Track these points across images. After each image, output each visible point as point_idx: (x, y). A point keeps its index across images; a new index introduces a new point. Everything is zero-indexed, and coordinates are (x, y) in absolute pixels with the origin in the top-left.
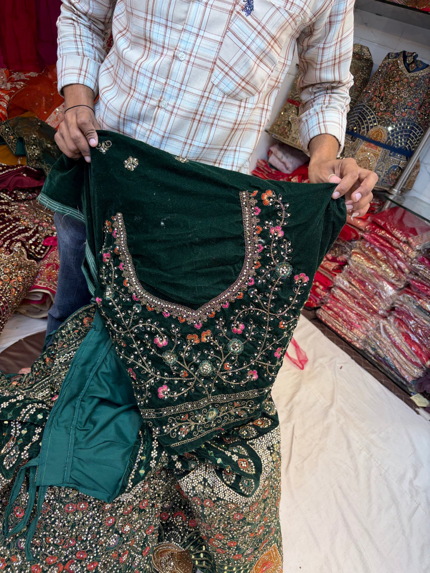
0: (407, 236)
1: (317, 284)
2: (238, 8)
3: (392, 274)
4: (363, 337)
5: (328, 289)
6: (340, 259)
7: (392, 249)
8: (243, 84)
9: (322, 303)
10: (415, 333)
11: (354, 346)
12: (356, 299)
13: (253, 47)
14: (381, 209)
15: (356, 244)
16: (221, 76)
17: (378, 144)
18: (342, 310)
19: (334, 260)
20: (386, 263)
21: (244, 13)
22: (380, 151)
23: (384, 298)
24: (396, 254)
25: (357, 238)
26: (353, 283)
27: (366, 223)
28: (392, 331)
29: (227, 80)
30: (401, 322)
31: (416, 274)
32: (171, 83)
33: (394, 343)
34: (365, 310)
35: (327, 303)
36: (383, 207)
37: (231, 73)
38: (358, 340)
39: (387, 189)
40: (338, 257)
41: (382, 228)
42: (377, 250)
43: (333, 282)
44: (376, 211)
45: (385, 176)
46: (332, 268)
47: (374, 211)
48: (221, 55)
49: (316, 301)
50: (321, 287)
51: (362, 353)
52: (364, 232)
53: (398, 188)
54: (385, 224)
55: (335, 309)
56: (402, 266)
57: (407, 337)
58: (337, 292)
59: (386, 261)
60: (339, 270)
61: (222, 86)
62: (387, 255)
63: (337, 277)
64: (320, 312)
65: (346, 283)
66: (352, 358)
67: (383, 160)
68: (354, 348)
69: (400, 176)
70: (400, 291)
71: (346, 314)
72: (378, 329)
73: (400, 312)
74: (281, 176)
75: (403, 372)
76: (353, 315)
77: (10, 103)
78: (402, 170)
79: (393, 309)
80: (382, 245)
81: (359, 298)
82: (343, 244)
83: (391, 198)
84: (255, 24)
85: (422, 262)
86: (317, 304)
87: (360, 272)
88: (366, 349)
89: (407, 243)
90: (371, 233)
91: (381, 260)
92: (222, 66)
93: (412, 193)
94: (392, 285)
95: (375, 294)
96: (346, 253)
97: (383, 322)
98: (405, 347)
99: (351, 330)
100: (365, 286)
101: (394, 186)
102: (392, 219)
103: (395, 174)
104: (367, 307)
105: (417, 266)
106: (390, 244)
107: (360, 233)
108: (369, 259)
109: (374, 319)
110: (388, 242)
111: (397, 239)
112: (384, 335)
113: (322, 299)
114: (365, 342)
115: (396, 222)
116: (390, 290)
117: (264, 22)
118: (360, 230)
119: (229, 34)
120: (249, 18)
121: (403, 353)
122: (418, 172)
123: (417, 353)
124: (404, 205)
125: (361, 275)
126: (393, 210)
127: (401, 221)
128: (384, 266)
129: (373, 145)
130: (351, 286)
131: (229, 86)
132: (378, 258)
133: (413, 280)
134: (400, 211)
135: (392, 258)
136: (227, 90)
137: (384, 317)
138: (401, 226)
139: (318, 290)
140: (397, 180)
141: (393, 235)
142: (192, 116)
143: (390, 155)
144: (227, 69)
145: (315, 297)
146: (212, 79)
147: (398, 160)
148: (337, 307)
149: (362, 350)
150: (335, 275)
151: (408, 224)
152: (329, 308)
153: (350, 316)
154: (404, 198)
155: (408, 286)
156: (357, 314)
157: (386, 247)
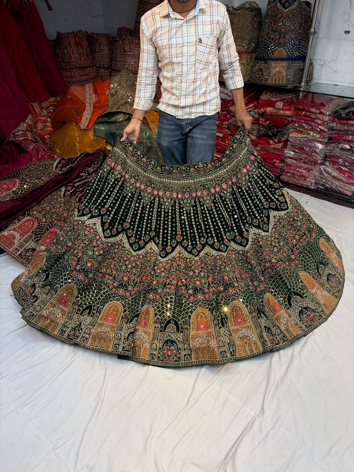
0: (319, 109)
1: (274, 160)
2: (197, 43)
3: (318, 136)
4: (313, 181)
5: (283, 161)
6: (283, 139)
7: (313, 120)
8: (206, 64)
9: (282, 171)
10: (345, 166)
11: (311, 189)
12: (302, 160)
13: (206, 52)
14: (298, 99)
15: (290, 127)
16: (198, 65)
17: (282, 59)
18: (295, 170)
19: (279, 142)
20: (312, 131)
21: (200, 44)
22: (284, 64)
23: (318, 152)
24: (316, 123)
25: (289, 123)
26: (296, 151)
27: (292, 111)
28: (330, 170)
29: (201, 65)
30: (334, 163)
31: (333, 130)
32: (184, 73)
33: (334, 177)
34: (310, 165)
35: (285, 170)
36: (298, 97)
37: (201, 62)
38: (311, 184)
39: (298, 85)
40: (281, 138)
41: (303, 110)
42: (304, 125)
43: (284, 156)
44: (295, 101)
45: (293, 78)
46: (280, 147)
47: (293, 102)
48: (197, 58)
49: (278, 171)
50: (278, 161)
51: (316, 191)
52: (292, 117)
53: (303, 82)
54: (303, 107)
55: (291, 171)
56: (322, 128)
57: (340, 170)
58: (289, 161)
59: (311, 130)
60: (285, 146)
61: (200, 67)
62: (311, 126)
63: (286, 151)
64: (282, 177)
65: (292, 153)
66: (312, 196)
67: (289, 68)
68: (311, 190)
69: (302, 74)
70: (326, 144)
71: (299, 171)
72: (321, 173)
73: (331, 157)
74: (227, 103)
75: (345, 192)
76: (303, 171)
77: (52, 122)
78: (302, 70)
79: (326, 157)
80: (306, 120)
81: (303, 158)
82: (282, 130)
83: (302, 89)
84: (204, 45)
85: (333, 121)
86: (279, 173)
87: (298, 142)
88: (318, 188)
89: (321, 113)
90: (296, 116)
91: (309, 130)
92: (198, 61)
93: (314, 81)
94: (320, 142)
95: (312, 152)
96: (285, 134)
97: (322, 167)
98: (341, 176)
99: (305, 180)
100: (304, 150)
101: (301, 82)
102: (307, 102)
103: (299, 74)
104: (310, 162)
105: (331, 125)
106: (311, 118)
107: (290, 119)
108: (301, 132)
109: (317, 168)
110: (309, 117)
111: (314, 113)
112: (326, 175)
113: (281, 169)
114: (316, 184)
115: (310, 103)
116: (320, 146)
117: (206, 43)
118: (289, 117)
119: (197, 51)
120: (202, 44)
121: (340, 180)
122: (313, 67)
123: (349, 177)
124: (311, 91)
125: (299, 144)
126: (305, 97)
127: (312, 101)
128: (312, 133)
129: (279, 61)
130: (296, 153)
131: (202, 66)
132: (306, 129)
133: (332, 134)
134: (310, 96)
135: (315, 126)
136: (202, 68)
137: (323, 164)
138: (314, 105)
139: (276, 164)
140: (302, 77)
141: (311, 112)
142: (193, 81)
143: (292, 64)
144: (200, 62)
145: (276, 169)
146: (196, 67)
147: (297, 64)
148: (292, 170)
149: (316, 189)
150: (284, 150)
151: (318, 101)
152: (287, 172)
153: (301, 172)
154: (310, 86)
155: (330, 139)
156: (305, 169)
157: (309, 120)
